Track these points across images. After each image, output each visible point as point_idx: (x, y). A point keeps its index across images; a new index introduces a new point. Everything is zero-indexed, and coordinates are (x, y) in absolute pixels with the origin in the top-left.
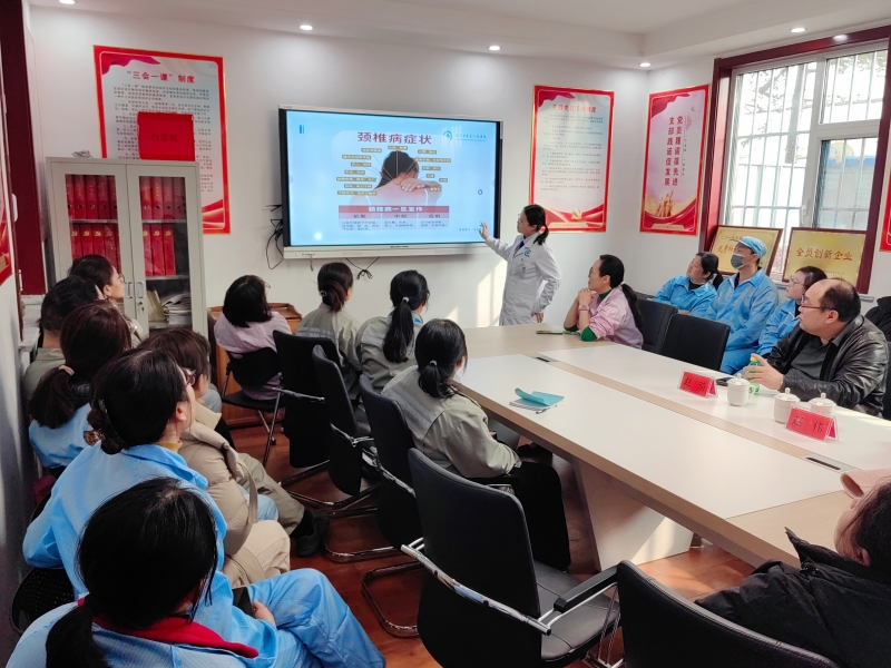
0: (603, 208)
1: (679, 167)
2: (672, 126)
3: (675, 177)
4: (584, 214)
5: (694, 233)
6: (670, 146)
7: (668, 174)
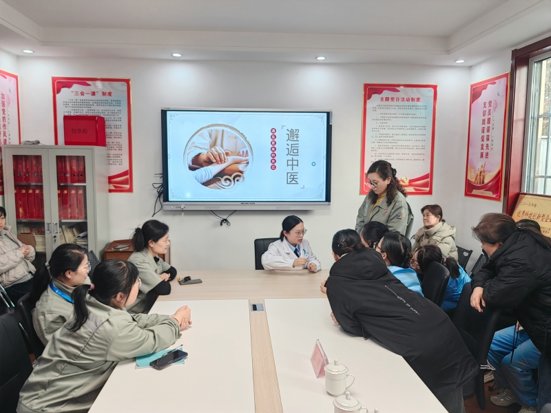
0: (430, 176)
1: (489, 143)
2: (485, 109)
3: (487, 151)
4: (411, 181)
5: (498, 199)
6: (484, 126)
7: (482, 149)
